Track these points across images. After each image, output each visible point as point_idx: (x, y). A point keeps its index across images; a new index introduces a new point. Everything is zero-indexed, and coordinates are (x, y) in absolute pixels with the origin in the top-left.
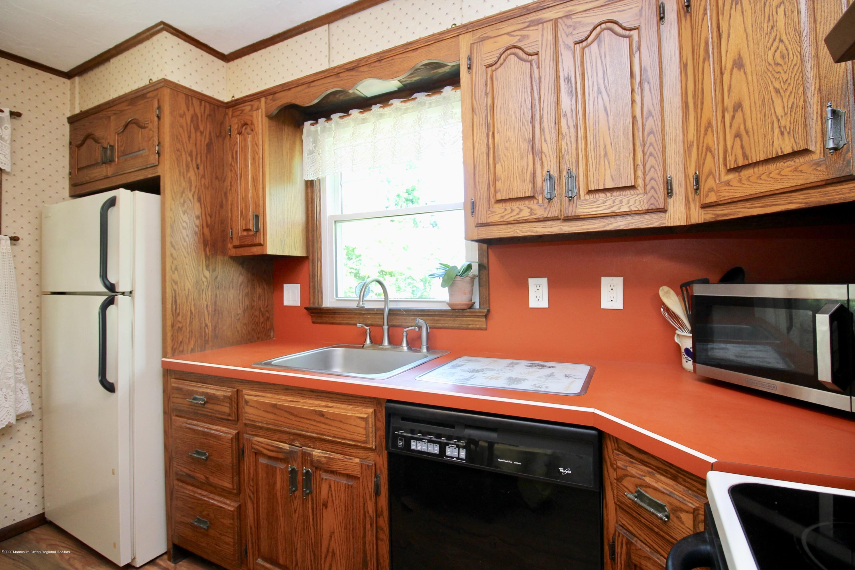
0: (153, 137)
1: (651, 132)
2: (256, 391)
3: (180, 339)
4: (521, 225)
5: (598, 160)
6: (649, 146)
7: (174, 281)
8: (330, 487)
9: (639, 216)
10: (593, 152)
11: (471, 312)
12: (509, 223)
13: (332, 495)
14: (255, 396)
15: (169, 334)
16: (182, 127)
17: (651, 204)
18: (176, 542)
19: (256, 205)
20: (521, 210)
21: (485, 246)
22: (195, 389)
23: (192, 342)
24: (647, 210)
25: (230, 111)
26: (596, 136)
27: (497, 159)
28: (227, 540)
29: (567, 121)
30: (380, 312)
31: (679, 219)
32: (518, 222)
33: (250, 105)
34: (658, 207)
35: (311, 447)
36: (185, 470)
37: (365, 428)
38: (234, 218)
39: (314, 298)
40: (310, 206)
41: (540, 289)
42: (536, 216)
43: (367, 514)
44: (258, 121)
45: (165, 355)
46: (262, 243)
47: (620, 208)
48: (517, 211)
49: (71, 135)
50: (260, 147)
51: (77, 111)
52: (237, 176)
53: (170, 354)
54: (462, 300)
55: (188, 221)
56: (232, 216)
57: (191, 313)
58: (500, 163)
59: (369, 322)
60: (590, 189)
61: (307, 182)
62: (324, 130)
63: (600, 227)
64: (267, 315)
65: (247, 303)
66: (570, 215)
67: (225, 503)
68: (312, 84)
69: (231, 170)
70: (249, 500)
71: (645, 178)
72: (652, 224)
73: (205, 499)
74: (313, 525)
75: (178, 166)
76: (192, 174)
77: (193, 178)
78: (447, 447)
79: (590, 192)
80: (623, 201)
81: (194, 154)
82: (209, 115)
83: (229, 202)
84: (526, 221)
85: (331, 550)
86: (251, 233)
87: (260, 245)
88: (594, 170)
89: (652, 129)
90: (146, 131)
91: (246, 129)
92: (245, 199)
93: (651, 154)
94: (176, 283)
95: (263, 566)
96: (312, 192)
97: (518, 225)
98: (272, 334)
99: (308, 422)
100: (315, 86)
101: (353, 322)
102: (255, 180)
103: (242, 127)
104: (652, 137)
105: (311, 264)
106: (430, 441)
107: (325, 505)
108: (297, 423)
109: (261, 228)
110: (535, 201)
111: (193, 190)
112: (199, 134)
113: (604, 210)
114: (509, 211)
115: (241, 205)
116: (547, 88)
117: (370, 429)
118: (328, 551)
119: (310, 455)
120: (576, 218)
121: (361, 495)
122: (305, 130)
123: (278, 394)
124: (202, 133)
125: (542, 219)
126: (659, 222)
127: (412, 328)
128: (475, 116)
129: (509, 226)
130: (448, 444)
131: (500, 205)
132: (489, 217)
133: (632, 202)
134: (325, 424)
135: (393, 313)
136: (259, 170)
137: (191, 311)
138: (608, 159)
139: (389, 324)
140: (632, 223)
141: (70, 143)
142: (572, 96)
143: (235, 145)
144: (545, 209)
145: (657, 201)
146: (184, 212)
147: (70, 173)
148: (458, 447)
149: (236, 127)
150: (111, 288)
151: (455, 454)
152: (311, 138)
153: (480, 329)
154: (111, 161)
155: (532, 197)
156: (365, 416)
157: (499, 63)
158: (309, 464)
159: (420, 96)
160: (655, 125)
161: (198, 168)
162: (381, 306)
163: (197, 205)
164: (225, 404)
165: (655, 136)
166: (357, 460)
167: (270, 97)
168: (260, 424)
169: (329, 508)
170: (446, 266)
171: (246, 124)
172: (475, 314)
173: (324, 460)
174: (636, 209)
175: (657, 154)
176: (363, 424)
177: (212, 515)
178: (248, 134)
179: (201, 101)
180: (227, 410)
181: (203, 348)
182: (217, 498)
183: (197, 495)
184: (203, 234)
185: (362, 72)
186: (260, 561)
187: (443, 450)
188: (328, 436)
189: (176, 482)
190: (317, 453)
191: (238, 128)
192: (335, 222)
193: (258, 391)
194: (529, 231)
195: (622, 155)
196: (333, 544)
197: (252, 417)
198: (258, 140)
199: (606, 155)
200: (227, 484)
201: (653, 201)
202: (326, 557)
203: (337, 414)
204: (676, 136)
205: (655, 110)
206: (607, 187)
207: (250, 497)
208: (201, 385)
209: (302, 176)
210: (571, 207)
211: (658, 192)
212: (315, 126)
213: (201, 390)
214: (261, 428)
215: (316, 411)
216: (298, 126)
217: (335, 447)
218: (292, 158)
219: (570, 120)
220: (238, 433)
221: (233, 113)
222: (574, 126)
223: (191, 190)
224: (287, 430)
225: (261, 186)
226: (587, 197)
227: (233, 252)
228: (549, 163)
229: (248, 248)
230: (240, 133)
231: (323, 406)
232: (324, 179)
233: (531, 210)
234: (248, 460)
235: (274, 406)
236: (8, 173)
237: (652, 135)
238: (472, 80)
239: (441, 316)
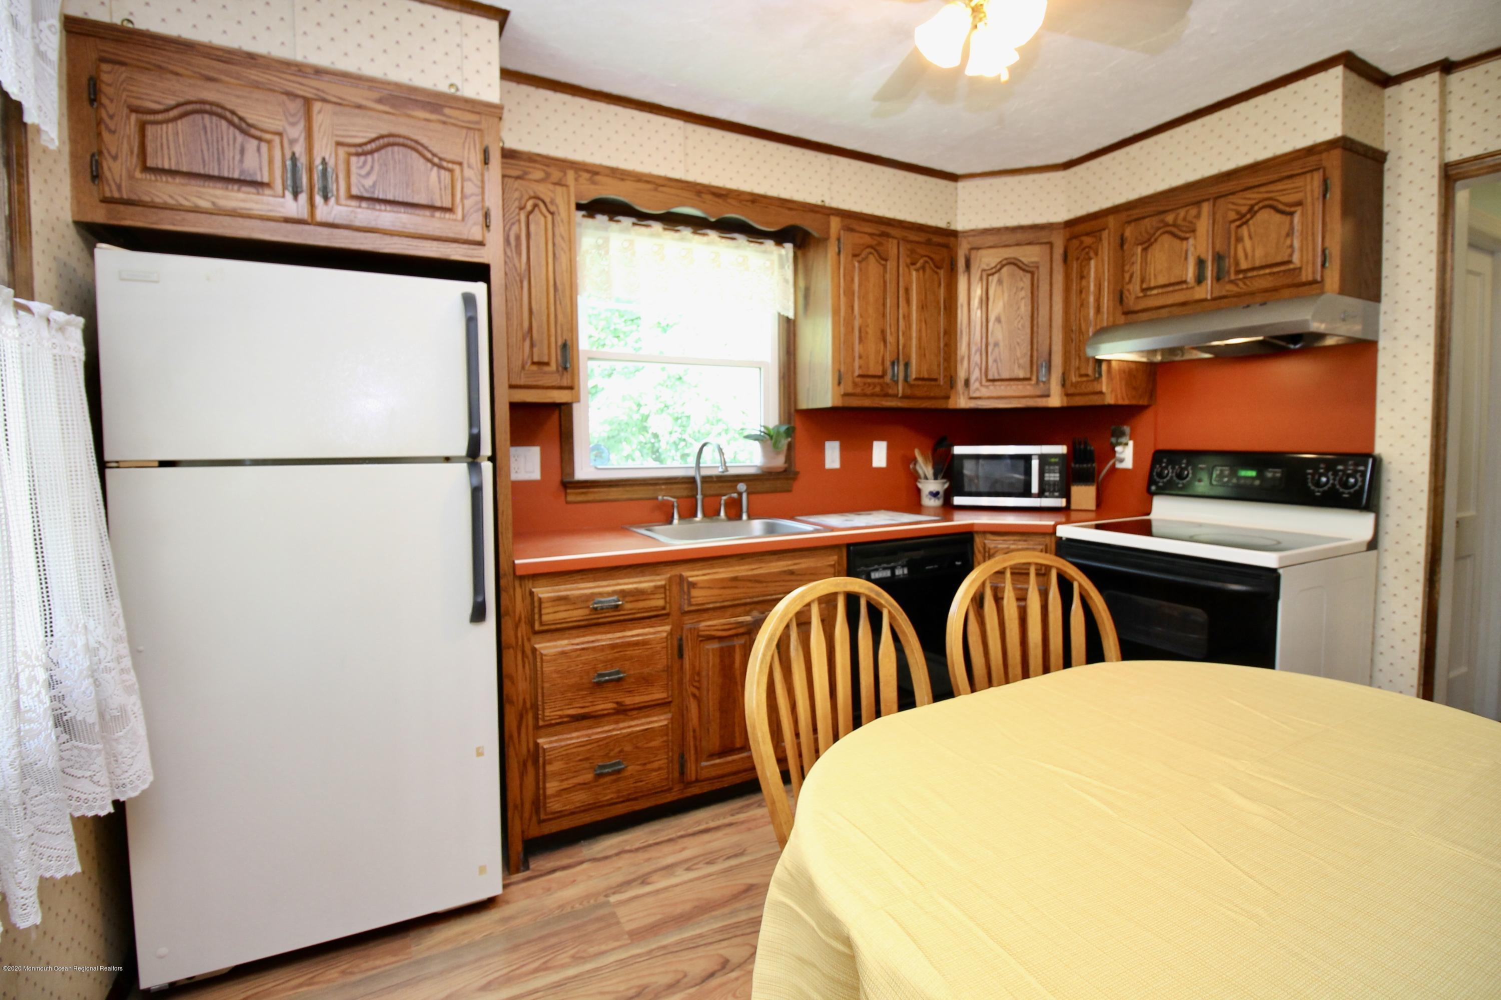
0: (476, 194)
12: (866, 396)
14: (705, 575)
19: (564, 328)
20: (875, 386)
22: (601, 590)
24: (943, 396)
28: (655, 765)
29: (906, 323)
33: (543, 170)
38: (513, 341)
41: (834, 452)
42: (884, 393)
46: (572, 386)
47: (930, 393)
63: (918, 405)
66: (905, 394)
67: (650, 723)
70: (692, 700)
78: (896, 569)
79: (915, 379)
84: (877, 396)
86: (549, 369)
87: (569, 388)
91: (535, 205)
97: (871, 397)
102: (560, 289)
105: (565, 418)
109: (571, 365)
110: (884, 380)
114: (867, 385)
115: (528, 323)
120: (907, 397)
125: (887, 395)
127: (731, 495)
129: (864, 398)
130: (898, 566)
131: (860, 379)
132: (853, 389)
138: (926, 358)
139: (703, 492)
143: (513, 224)
144: (890, 387)
148: (903, 566)
151: (901, 572)
153: (786, 491)
155: (881, 377)
156: (833, 563)
157: (861, 257)
164: (657, 596)
167: (586, 176)
168: (712, 605)
171: (536, 198)
174: (938, 395)
177: (628, 749)
182: (635, 723)
186: (706, 763)
187: (893, 573)
191: (520, 199)
193: (702, 569)
194: (877, 403)
195: (932, 356)
197: (700, 600)
199: (925, 354)
206: (924, 377)
207: (694, 695)
213: (611, 589)
214: (713, 609)
220: (672, 629)
222: (909, 328)
226: (914, 382)
229: (542, 391)
230: (522, 208)
233: (882, 387)
235: (735, 579)
238: (840, 263)
239: (754, 480)
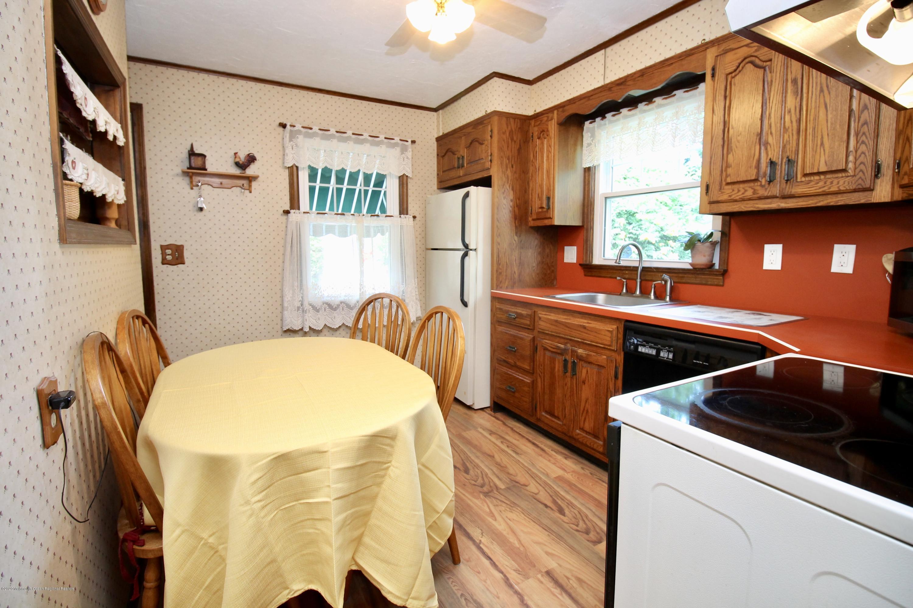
0: (488, 150)
1: (866, 123)
2: (546, 312)
3: (501, 279)
4: (746, 202)
5: (815, 149)
6: (862, 135)
7: (498, 243)
8: (587, 371)
9: (849, 194)
10: (811, 142)
11: (710, 271)
12: (736, 201)
13: (588, 377)
14: (545, 315)
15: (495, 276)
16: (504, 140)
17: (859, 184)
18: (496, 400)
19: (549, 190)
20: (746, 191)
21: (727, 218)
22: (510, 309)
23: (507, 283)
24: (855, 189)
25: (533, 122)
26: (815, 128)
27: (730, 150)
28: (525, 399)
29: (791, 117)
30: (636, 268)
31: (884, 197)
32: (743, 200)
33: (547, 116)
34: (864, 187)
35: (576, 347)
36: (503, 358)
37: (611, 337)
38: (533, 199)
39: (586, 257)
40: (586, 187)
41: (774, 254)
42: (758, 195)
43: (609, 389)
44: (552, 128)
45: (492, 289)
46: (551, 217)
47: (830, 188)
48: (742, 191)
49: (438, 149)
50: (553, 148)
51: (441, 134)
52: (536, 169)
53: (495, 288)
54: (702, 260)
55: (506, 203)
56: (532, 198)
57: (507, 264)
58: (731, 153)
59: (627, 276)
60: (805, 173)
61: (585, 169)
62: (600, 126)
63: (813, 204)
64: (553, 269)
65: (539, 259)
66: (786, 194)
67: (525, 378)
68: (591, 98)
69: (533, 165)
70: (539, 377)
71: (856, 162)
72: (859, 201)
73: (514, 375)
74: (576, 394)
75: (502, 168)
76: (509, 172)
77: (510, 174)
78: (661, 351)
79: (805, 175)
80: (834, 182)
81: (510, 157)
82: (520, 128)
83: (531, 189)
84: (750, 199)
85: (586, 409)
86: (545, 210)
87: (550, 218)
88: (811, 156)
89: (866, 120)
90: (484, 146)
91: (543, 134)
92: (541, 186)
93: (863, 142)
94: (499, 244)
95: (546, 417)
96: (589, 176)
97: (743, 202)
98: (555, 283)
99: (576, 331)
100: (593, 99)
101: (614, 276)
102: (548, 172)
103: (541, 133)
104: (865, 128)
105: (585, 232)
106: (651, 347)
107: (584, 382)
108: (569, 332)
109: (551, 207)
110: (759, 183)
111: (509, 182)
112: (513, 143)
113: (816, 189)
114: (736, 191)
115: (538, 190)
116: (776, 90)
117: (614, 339)
118: (584, 409)
119: (576, 352)
120: (792, 197)
121: (606, 378)
122: (585, 128)
123: (559, 314)
124: (515, 142)
125: (763, 198)
126: (866, 200)
127: (660, 282)
128: (714, 116)
129: (736, 203)
130: (662, 350)
131: (729, 187)
132: (719, 197)
133: (841, 182)
134: (586, 333)
135: (645, 269)
136: (551, 165)
137: (507, 262)
138: (824, 147)
139: (642, 278)
140: (841, 200)
141: (438, 155)
142: (797, 95)
143: (535, 147)
144: (766, 189)
145: (864, 182)
146: (504, 198)
147: (438, 175)
148: (669, 351)
149: (537, 133)
150: (466, 246)
151: (666, 355)
152: (589, 133)
153: (717, 285)
154: (463, 166)
155: (756, 180)
156: (611, 330)
157: (738, 71)
158: (575, 357)
159: (679, 93)
160: (869, 117)
161: (512, 167)
162: (636, 264)
163: (512, 192)
164: (527, 319)
165: (868, 127)
166: (605, 357)
167: (561, 110)
168: (547, 332)
169: (586, 384)
170: (689, 233)
171: (543, 131)
172: (713, 273)
173: (584, 355)
174: (845, 189)
175: (868, 141)
176: (609, 335)
177: (517, 385)
178: (545, 138)
179: (514, 119)
180: (528, 322)
181: (513, 287)
182: (520, 375)
183: (509, 372)
184: (514, 211)
185: (629, 85)
186: (544, 413)
187: (658, 353)
188: (588, 341)
189: (497, 364)
190: (580, 351)
191: (538, 135)
192: (606, 198)
193: (547, 312)
194: (752, 207)
195: (837, 144)
196: (587, 405)
197: (542, 327)
198: (551, 142)
199: (822, 144)
200: (526, 367)
201: (860, 181)
202: (582, 414)
203: (593, 328)
204: (890, 125)
205: (870, 103)
206: (821, 170)
207: (539, 375)
208: (513, 307)
209: (581, 165)
210: (788, 187)
211: (866, 174)
212: (593, 124)
213: (513, 310)
214: (548, 334)
215: (581, 325)
216: (581, 126)
217: (592, 348)
218: (575, 151)
219: (793, 115)
220: (534, 337)
221: (535, 123)
222: (796, 121)
223: (508, 183)
224: (563, 336)
225: (552, 176)
226: (803, 179)
227: (532, 223)
228: (773, 151)
229: (542, 220)
230: (539, 138)
231: (586, 323)
232: (599, 165)
233: (755, 190)
234: (540, 352)
235: (556, 321)
236: (411, 178)
237: (865, 126)
238: (714, 87)
239: (685, 273)
